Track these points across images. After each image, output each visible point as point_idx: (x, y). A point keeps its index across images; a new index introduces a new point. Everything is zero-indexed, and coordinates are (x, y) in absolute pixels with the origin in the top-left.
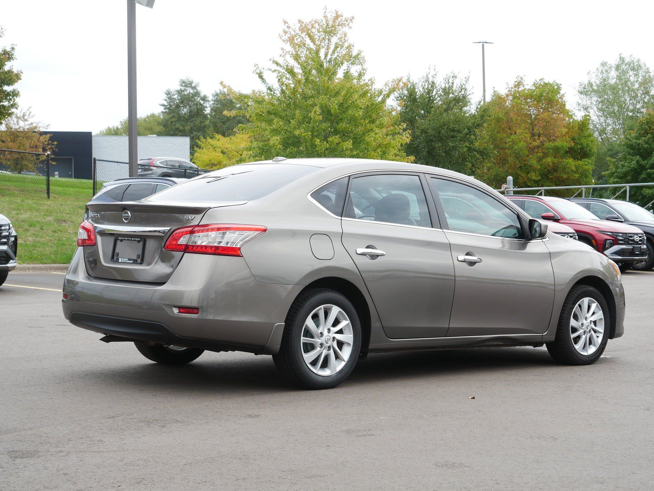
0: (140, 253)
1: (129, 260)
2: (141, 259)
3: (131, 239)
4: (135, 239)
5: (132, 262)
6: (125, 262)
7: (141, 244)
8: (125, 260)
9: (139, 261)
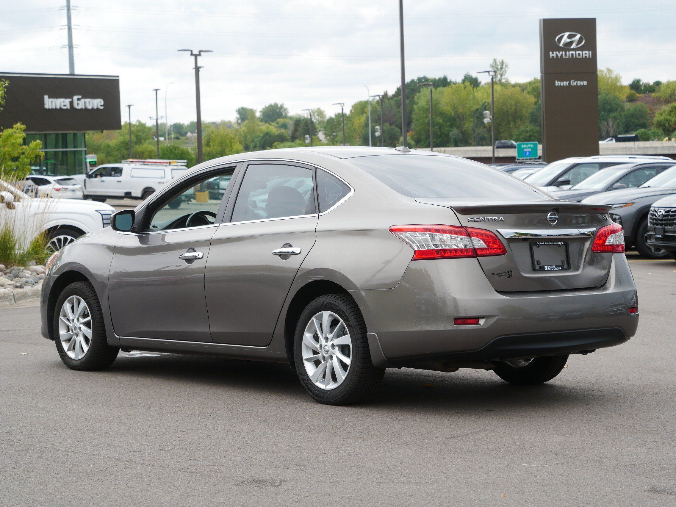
0: (564, 258)
1: (556, 266)
2: (567, 265)
3: (552, 243)
4: (557, 243)
5: (560, 268)
6: (552, 270)
7: (563, 247)
8: (552, 267)
9: (566, 266)
